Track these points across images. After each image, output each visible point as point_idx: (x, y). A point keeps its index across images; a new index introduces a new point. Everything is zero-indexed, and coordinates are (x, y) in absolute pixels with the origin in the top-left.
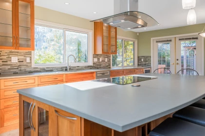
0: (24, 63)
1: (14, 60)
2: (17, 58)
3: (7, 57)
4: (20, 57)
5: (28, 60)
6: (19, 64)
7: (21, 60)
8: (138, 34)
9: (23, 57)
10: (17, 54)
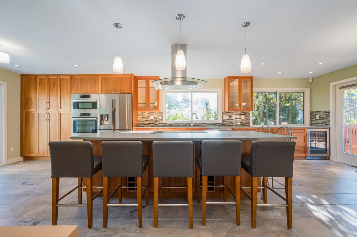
0: (158, 120)
1: (152, 117)
2: (153, 117)
3: (148, 116)
4: (155, 116)
5: (160, 118)
6: (154, 120)
7: (156, 118)
8: (310, 81)
9: (157, 116)
10: (153, 114)
